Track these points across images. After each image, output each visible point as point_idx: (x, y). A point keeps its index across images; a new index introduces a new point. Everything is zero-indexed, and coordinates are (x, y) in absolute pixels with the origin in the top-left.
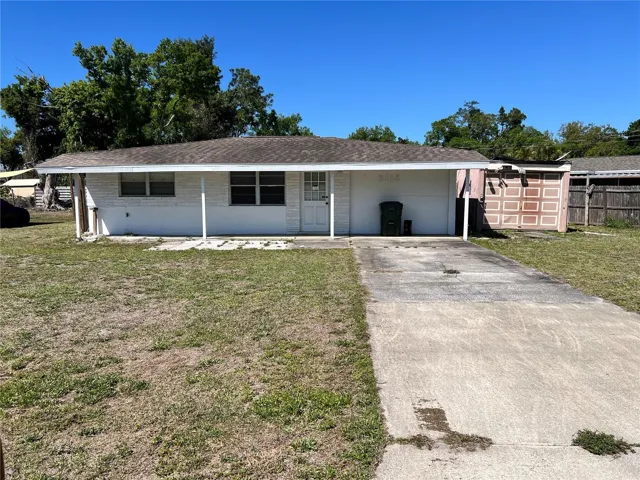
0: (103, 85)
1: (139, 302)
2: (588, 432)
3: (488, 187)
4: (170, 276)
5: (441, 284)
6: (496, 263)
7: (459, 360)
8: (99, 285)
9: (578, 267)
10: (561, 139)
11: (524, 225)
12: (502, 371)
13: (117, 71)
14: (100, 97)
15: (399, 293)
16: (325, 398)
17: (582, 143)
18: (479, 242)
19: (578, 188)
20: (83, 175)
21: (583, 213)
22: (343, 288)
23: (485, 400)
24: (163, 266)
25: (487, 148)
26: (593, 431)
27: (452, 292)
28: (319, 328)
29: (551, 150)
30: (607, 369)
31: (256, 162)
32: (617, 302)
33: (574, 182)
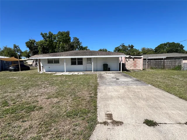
0: (47, 41)
1: (47, 87)
2: (147, 120)
3: (126, 61)
4: (56, 81)
5: (115, 82)
6: (128, 77)
7: (117, 100)
8: (40, 83)
9: (145, 77)
10: (141, 51)
11: (134, 69)
12: (127, 103)
13: (49, 38)
14: (46, 43)
15: (106, 84)
16: (84, 111)
17: (146, 52)
18: (124, 72)
19: (145, 61)
20: (40, 59)
21: (146, 66)
22: (93, 83)
23: (123, 111)
24: (55, 79)
25: (126, 53)
26: (148, 119)
27: (117, 84)
28: (86, 93)
29: (139, 53)
30: (152, 102)
31: (76, 56)
32: (153, 85)
33: (144, 59)
